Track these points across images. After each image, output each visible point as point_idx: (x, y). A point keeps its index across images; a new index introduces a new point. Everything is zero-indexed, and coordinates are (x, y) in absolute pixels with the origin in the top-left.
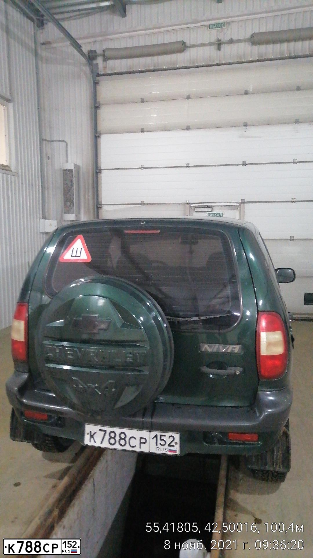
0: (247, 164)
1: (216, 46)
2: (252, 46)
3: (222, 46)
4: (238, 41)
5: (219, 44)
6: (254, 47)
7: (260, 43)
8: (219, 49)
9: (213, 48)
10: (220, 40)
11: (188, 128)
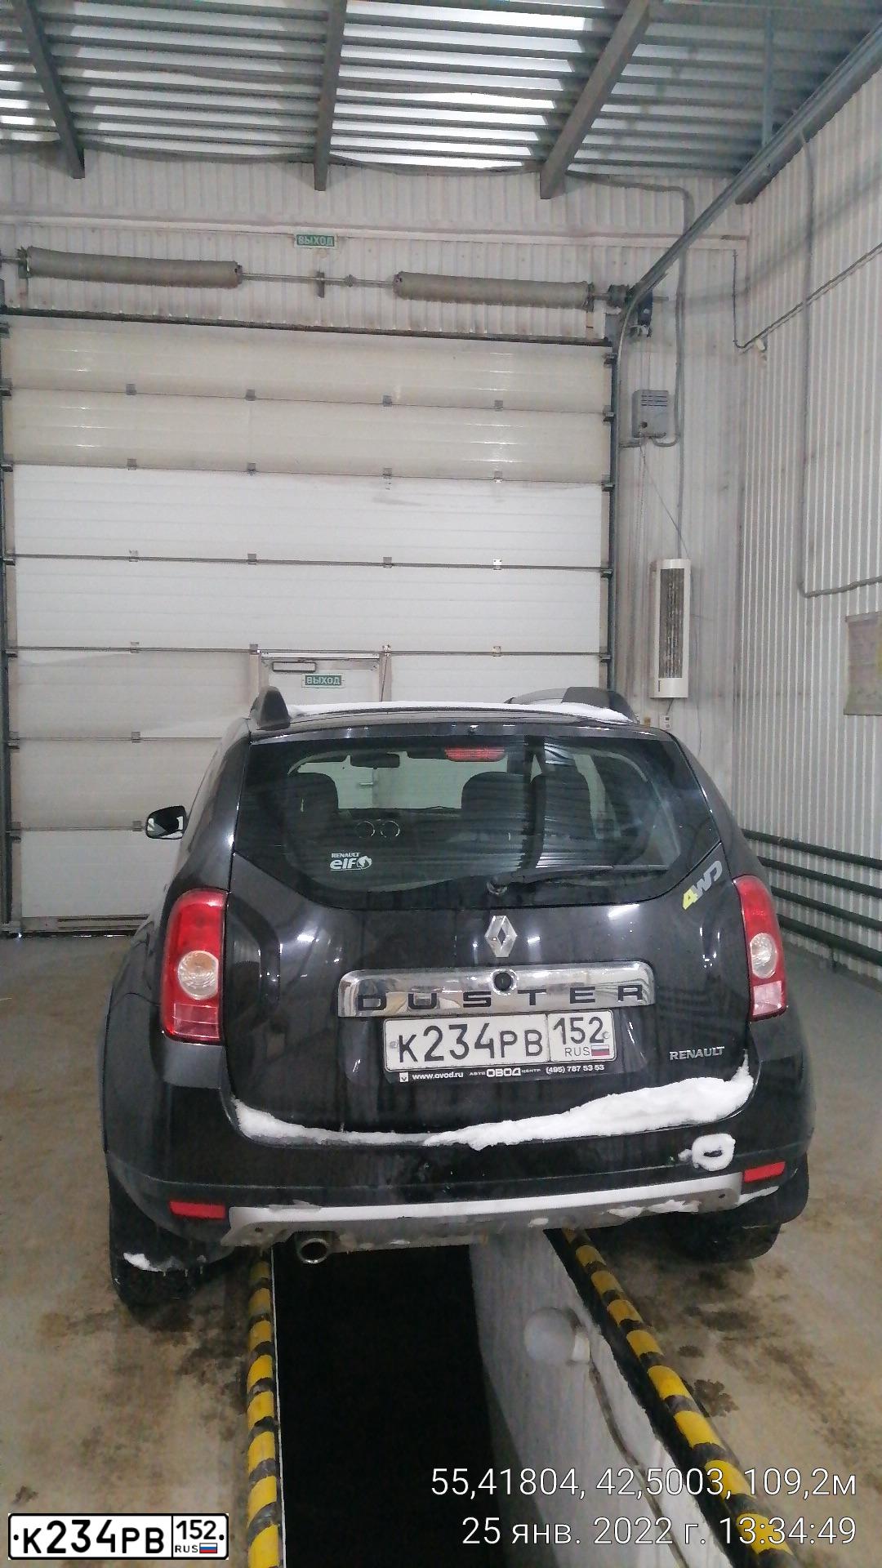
0: (393, 565)
1: (314, 287)
2: (396, 298)
3: (327, 287)
4: (365, 283)
5: (321, 283)
6: (400, 301)
7: (413, 295)
8: (321, 294)
9: (307, 290)
10: (322, 275)
11: (251, 470)
